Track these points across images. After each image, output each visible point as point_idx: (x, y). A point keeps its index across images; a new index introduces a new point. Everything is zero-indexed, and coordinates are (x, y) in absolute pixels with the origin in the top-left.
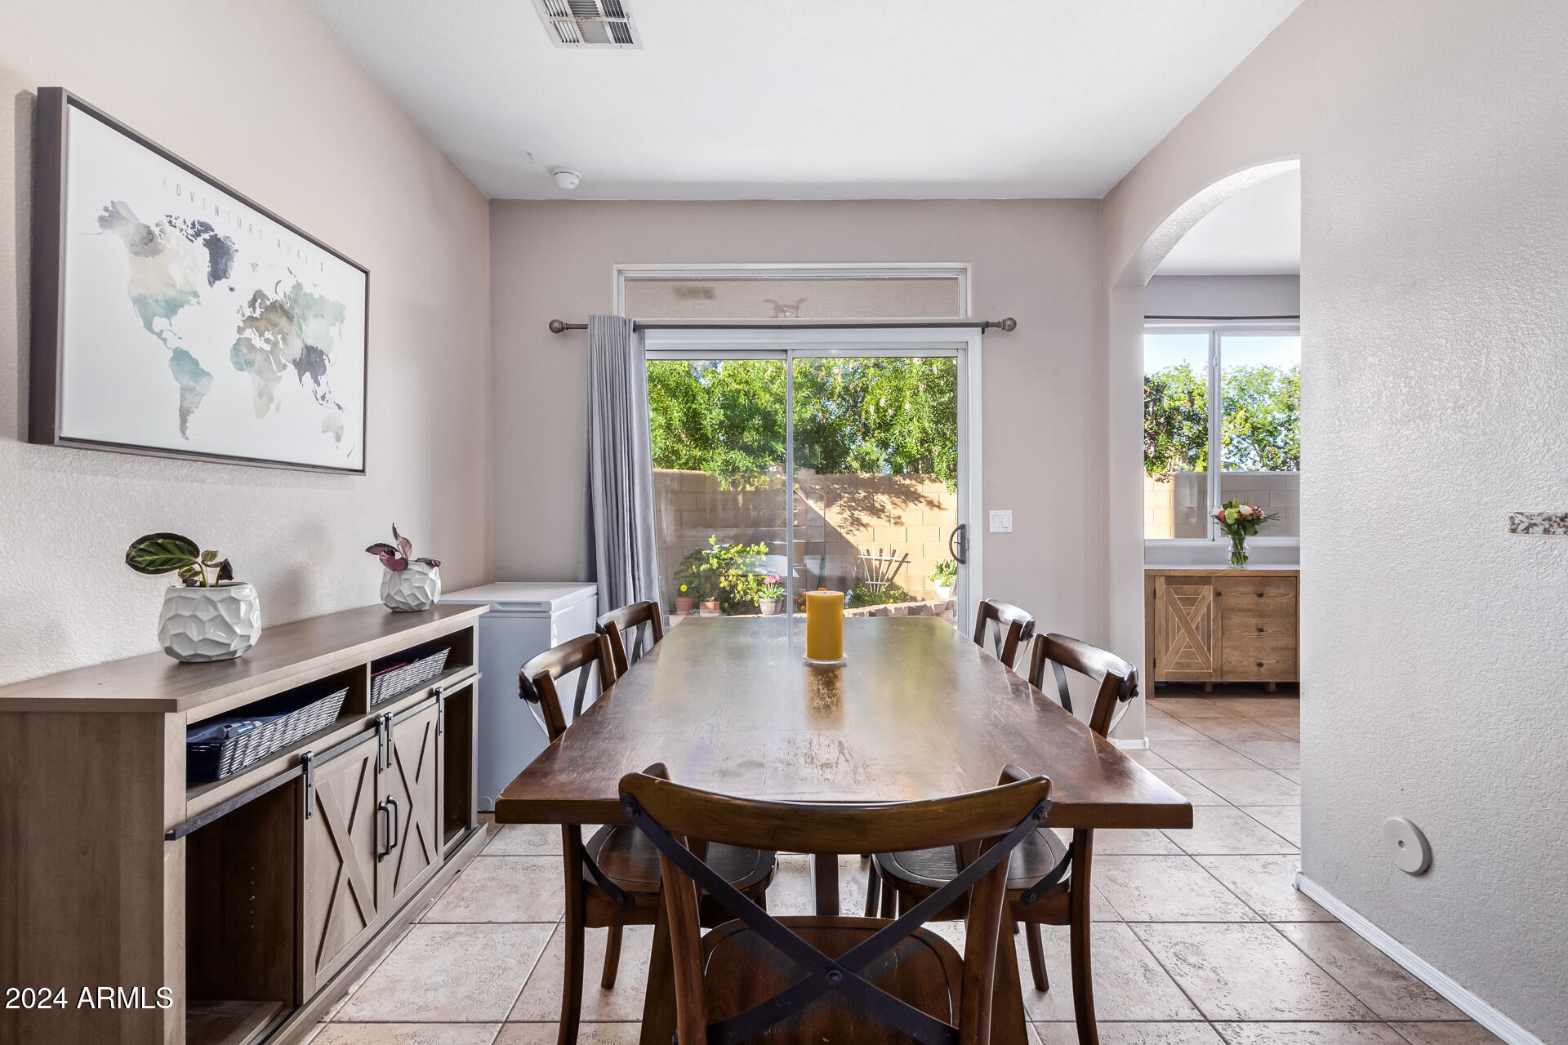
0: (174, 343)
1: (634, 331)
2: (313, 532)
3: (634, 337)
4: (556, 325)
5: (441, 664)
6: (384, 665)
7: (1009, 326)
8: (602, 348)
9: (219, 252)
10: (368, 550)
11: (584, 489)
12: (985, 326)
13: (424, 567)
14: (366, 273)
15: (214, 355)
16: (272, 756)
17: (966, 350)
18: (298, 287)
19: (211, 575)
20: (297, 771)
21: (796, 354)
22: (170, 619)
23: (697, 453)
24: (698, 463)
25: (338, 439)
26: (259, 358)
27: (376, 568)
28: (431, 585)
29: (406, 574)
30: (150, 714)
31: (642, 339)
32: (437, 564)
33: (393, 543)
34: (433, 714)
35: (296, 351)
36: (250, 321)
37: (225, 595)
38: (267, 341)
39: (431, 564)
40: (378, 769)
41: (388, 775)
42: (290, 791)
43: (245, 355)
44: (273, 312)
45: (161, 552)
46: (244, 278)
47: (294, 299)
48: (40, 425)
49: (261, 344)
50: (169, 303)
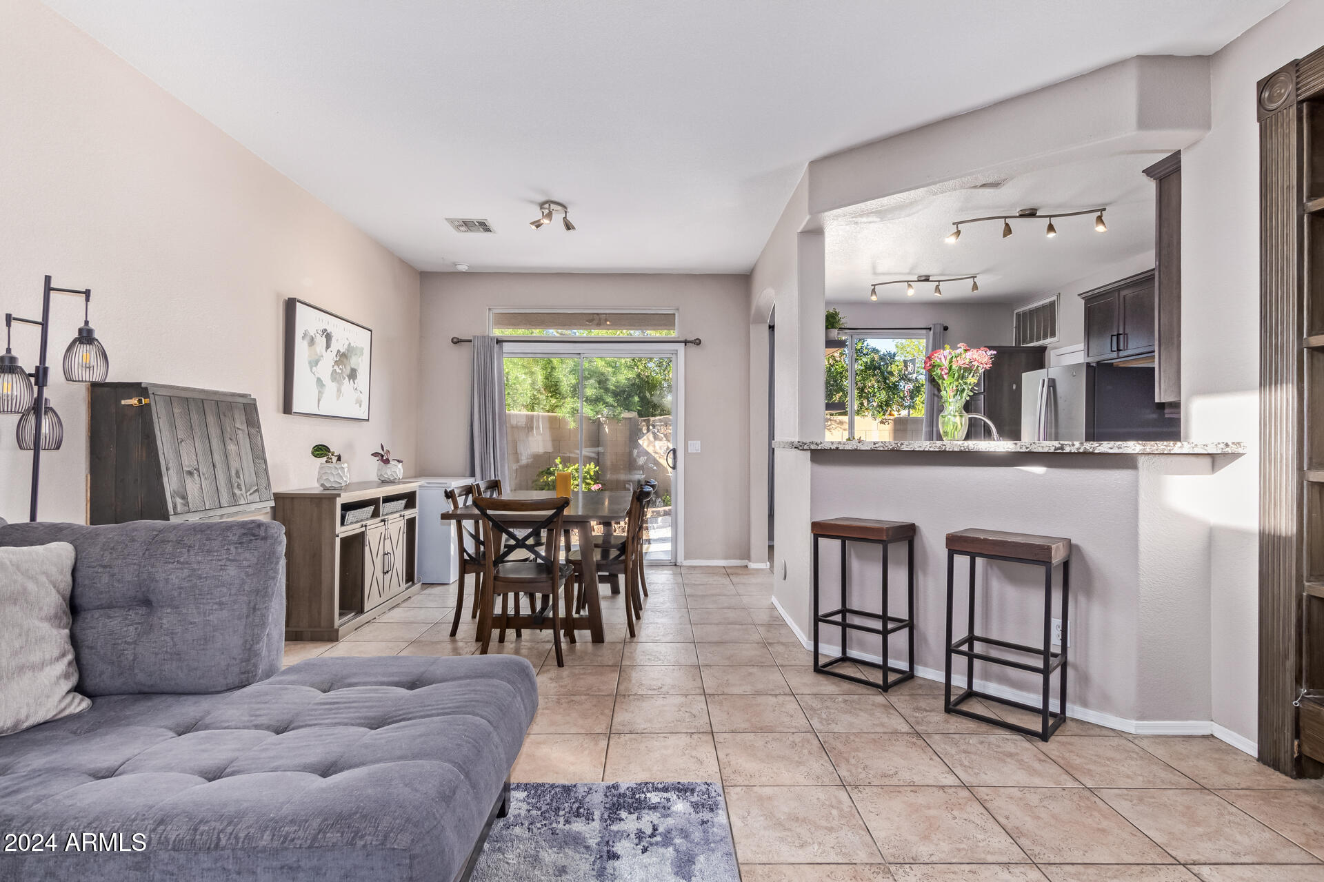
0: (317, 375)
1: (497, 343)
3: (496, 347)
4: (455, 340)
5: (403, 506)
6: (388, 499)
7: (698, 342)
8: (479, 353)
9: (328, 337)
10: (372, 455)
11: (469, 428)
12: (686, 342)
13: (396, 462)
14: (371, 331)
15: (327, 380)
16: (357, 522)
17: (676, 354)
18: (349, 344)
19: (334, 459)
20: (363, 529)
21: (585, 355)
22: (323, 474)
23: (554, 401)
24: (553, 408)
25: (360, 406)
26: (338, 376)
27: (375, 461)
29: (389, 466)
30: (332, 498)
31: (501, 347)
32: (402, 462)
33: (382, 452)
34: (402, 524)
35: (348, 371)
36: (336, 362)
37: (340, 466)
38: (340, 369)
39: (399, 461)
40: (385, 539)
41: (388, 542)
42: (362, 535)
43: (335, 376)
44: (343, 357)
45: (321, 451)
46: (335, 346)
47: (348, 350)
48: (287, 408)
49: (338, 371)
50: (317, 362)
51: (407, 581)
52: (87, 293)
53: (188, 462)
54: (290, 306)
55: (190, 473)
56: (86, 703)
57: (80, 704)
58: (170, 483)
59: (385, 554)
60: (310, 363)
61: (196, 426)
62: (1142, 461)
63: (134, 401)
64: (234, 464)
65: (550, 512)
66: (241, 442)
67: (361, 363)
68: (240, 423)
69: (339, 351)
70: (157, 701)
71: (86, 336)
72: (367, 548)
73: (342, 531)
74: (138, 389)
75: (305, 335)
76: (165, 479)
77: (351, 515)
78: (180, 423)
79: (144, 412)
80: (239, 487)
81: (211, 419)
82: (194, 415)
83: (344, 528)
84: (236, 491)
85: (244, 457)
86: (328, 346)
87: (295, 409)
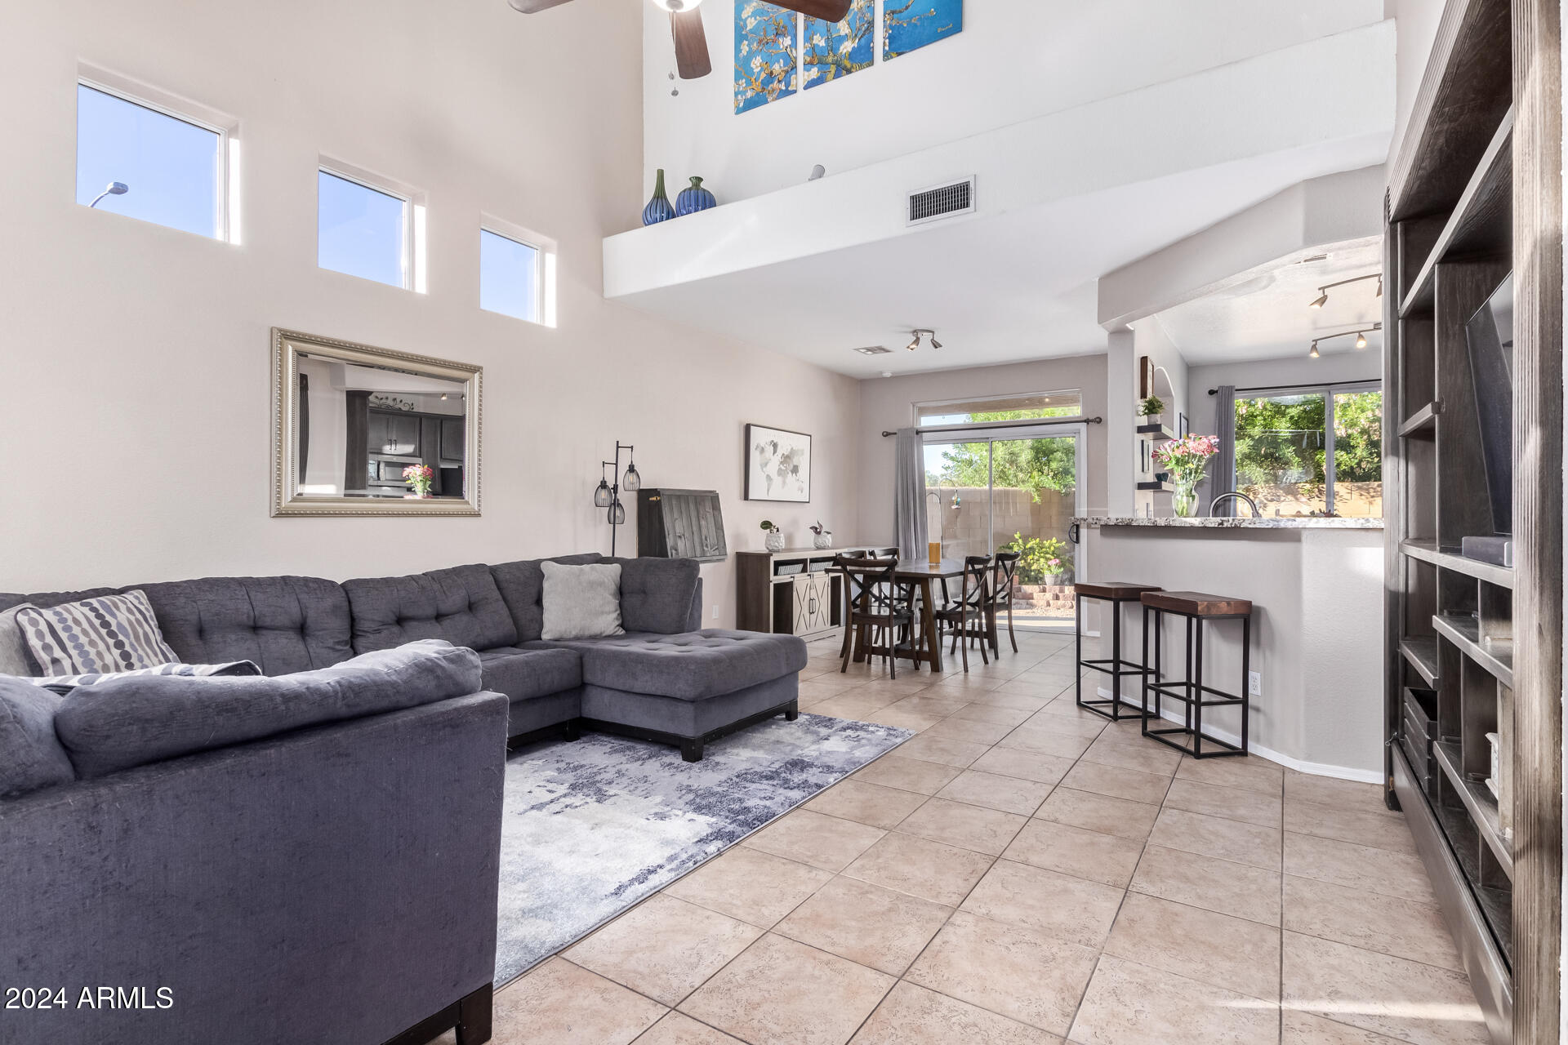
0: (767, 473)
1: (917, 434)
2: (795, 522)
3: (915, 437)
4: (885, 433)
6: (813, 561)
7: (1099, 421)
8: (902, 443)
9: (775, 446)
10: (810, 528)
12: (1087, 421)
13: (825, 534)
14: (811, 437)
15: (774, 475)
16: (787, 574)
17: (1079, 433)
18: (792, 449)
19: (775, 532)
20: (792, 579)
22: (767, 540)
25: (803, 493)
26: (783, 472)
27: (812, 532)
28: (828, 540)
29: (821, 536)
30: (767, 557)
31: (922, 437)
32: (832, 534)
33: (817, 526)
34: (828, 581)
35: (791, 468)
36: (781, 463)
37: (778, 536)
38: (785, 467)
39: (828, 533)
40: (810, 589)
41: (813, 591)
42: (791, 584)
43: (780, 472)
44: (787, 458)
45: (766, 525)
46: (780, 451)
47: (791, 453)
48: (746, 497)
49: (783, 468)
50: (766, 464)
51: (832, 624)
52: (632, 447)
53: (679, 530)
54: (748, 428)
55: (680, 537)
56: (623, 632)
57: (621, 632)
58: (670, 542)
59: (810, 599)
60: (761, 465)
61: (683, 510)
62: (1305, 535)
63: (654, 499)
64: (704, 531)
65: (884, 569)
66: (709, 520)
67: (803, 462)
68: (709, 508)
69: (783, 454)
70: (646, 634)
71: (632, 469)
72: (795, 593)
73: (775, 579)
74: (655, 492)
75: (757, 447)
76: (667, 540)
77: (782, 569)
78: (675, 510)
79: (658, 503)
80: (707, 546)
81: (692, 507)
82: (683, 505)
83: (776, 577)
84: (705, 548)
85: (710, 530)
86: (775, 452)
87: (750, 498)
